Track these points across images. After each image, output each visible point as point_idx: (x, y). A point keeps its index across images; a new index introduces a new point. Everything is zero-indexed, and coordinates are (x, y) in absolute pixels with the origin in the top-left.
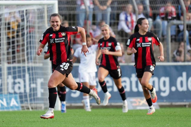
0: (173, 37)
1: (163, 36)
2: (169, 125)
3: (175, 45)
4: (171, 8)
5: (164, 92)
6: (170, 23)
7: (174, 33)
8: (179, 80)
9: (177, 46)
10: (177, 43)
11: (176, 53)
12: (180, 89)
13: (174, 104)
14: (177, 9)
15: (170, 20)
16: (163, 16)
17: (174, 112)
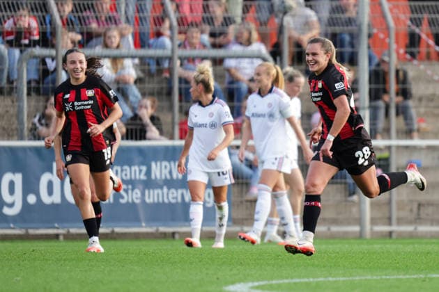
0: (33, 85)
1: (10, 82)
2: (18, 278)
3: (37, 101)
4: (29, 21)
5: (11, 205)
6: (25, 53)
7: (34, 76)
8: (45, 178)
9: (41, 104)
10: (42, 98)
11: (39, 120)
12: (46, 199)
13: (31, 232)
14: (42, 22)
15: (27, 46)
16: (11, 38)
17: (31, 250)
